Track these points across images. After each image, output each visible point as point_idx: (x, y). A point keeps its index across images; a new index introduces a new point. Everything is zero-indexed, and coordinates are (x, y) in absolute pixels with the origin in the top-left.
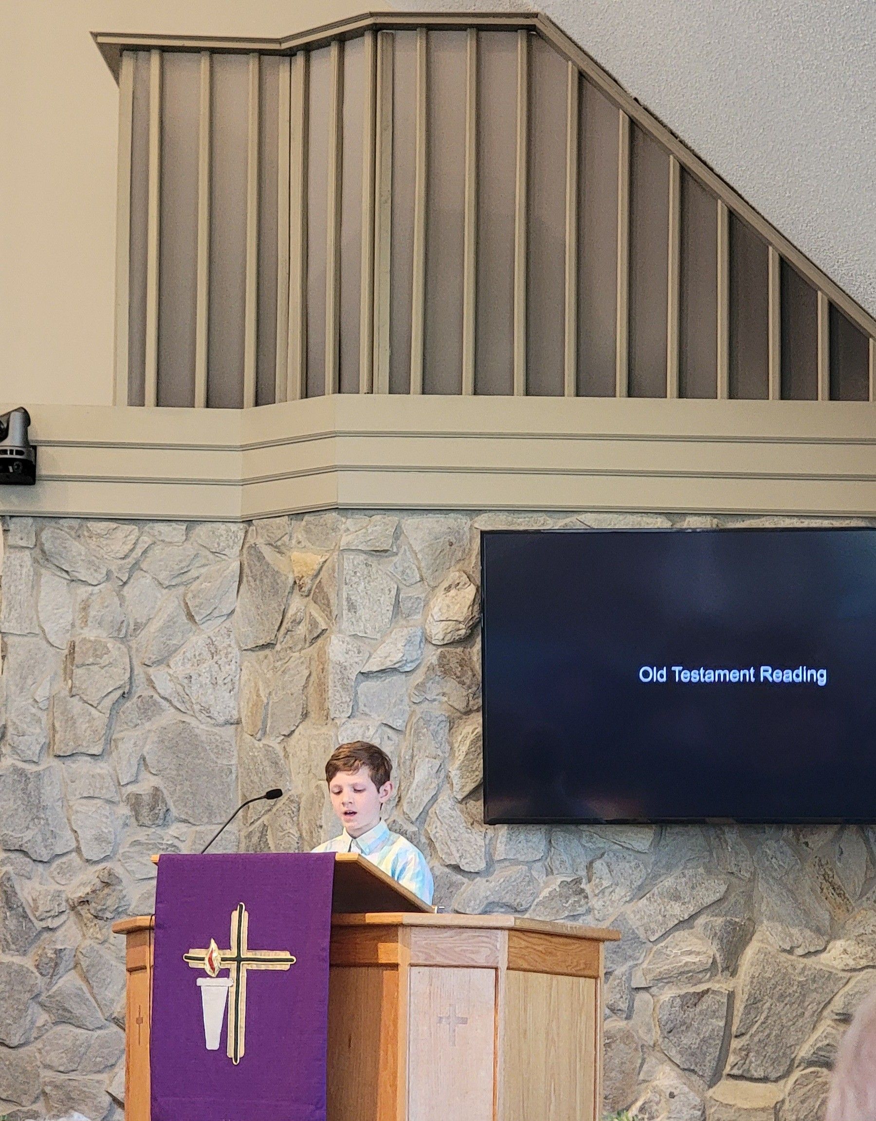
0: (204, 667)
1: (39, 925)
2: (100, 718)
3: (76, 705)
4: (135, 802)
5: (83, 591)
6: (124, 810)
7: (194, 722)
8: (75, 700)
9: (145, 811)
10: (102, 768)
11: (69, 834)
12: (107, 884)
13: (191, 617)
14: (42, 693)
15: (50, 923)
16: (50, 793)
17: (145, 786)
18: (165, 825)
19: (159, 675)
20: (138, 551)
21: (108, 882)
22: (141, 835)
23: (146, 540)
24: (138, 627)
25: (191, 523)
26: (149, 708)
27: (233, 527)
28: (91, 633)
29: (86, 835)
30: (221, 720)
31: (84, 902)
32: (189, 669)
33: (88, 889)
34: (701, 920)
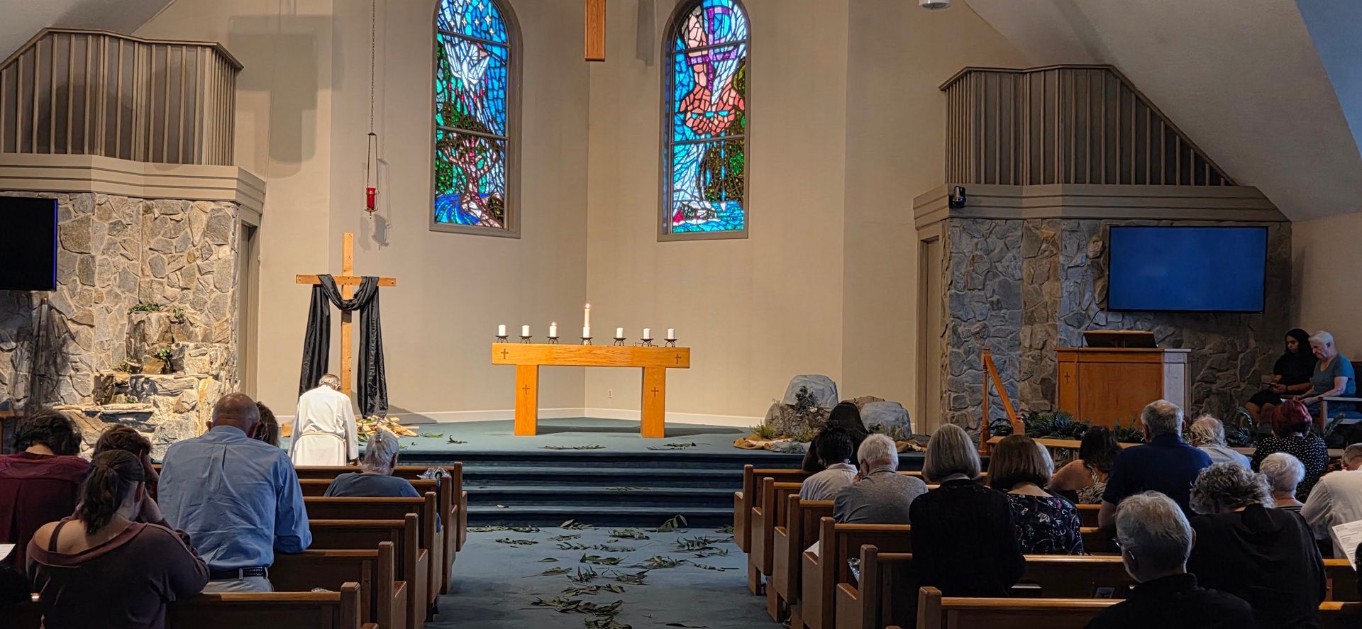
0: (1012, 263)
1: (964, 340)
2: (981, 278)
3: (974, 275)
4: (992, 303)
5: (976, 240)
6: (988, 305)
7: (1009, 280)
8: (973, 273)
9: (995, 306)
10: (982, 293)
11: (972, 313)
12: (984, 328)
13: (1007, 248)
14: (963, 270)
15: (968, 339)
16: (966, 300)
17: (995, 298)
18: (1000, 310)
19: (998, 265)
20: (992, 228)
21: (985, 327)
22: (994, 313)
23: (994, 224)
24: (992, 251)
25: (1007, 219)
26: (995, 275)
27: (1020, 221)
28: (979, 253)
29: (978, 313)
30: (1017, 278)
31: (978, 333)
32: (1008, 264)
33: (978, 329)
34: (1167, 340)
